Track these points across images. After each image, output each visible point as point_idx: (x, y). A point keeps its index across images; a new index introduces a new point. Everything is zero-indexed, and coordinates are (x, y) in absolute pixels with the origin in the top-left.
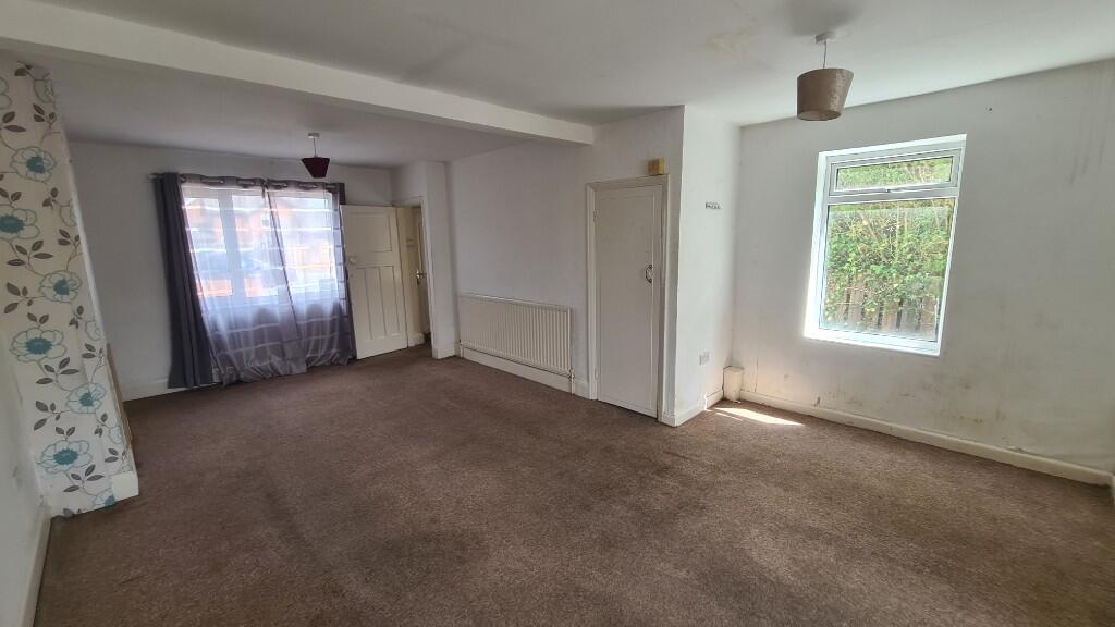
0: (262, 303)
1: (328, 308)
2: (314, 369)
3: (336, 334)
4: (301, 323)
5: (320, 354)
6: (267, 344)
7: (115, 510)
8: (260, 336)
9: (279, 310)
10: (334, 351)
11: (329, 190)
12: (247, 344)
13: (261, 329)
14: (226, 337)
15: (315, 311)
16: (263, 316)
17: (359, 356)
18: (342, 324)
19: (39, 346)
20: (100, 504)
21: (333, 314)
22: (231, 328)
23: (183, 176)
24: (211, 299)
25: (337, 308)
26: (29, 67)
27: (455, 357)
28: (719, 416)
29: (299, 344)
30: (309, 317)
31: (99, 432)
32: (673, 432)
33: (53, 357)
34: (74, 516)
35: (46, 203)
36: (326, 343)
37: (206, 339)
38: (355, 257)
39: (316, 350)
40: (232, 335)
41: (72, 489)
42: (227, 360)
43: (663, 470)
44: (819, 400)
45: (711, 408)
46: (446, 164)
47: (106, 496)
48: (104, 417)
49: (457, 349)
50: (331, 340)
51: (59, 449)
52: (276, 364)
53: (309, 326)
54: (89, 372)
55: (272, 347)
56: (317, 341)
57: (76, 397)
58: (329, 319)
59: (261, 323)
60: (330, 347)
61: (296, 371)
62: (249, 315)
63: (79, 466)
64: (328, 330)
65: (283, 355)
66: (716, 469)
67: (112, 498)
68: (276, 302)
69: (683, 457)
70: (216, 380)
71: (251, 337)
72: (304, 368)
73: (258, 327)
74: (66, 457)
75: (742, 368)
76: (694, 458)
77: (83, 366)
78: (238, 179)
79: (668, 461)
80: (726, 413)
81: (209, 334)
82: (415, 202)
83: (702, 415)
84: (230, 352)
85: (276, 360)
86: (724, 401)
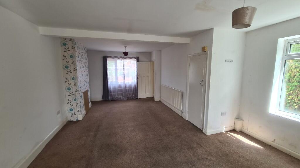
0: (120, 84)
1: (133, 86)
2: (128, 99)
3: (134, 92)
4: (127, 89)
5: (130, 96)
6: (120, 93)
7: (78, 121)
8: (119, 91)
9: (123, 86)
10: (133, 96)
11: (136, 59)
12: (116, 92)
13: (119, 89)
14: (112, 90)
15: (130, 86)
16: (120, 86)
17: (139, 98)
18: (136, 90)
19: (69, 89)
20: (75, 120)
21: (134, 87)
22: (113, 88)
23: (108, 57)
24: (110, 81)
25: (135, 86)
26: (72, 39)
27: (160, 101)
28: (227, 136)
29: (126, 93)
30: (129, 87)
31: (77, 106)
32: (204, 136)
33: (71, 91)
34: (71, 121)
35: (72, 63)
36: (132, 94)
37: (108, 90)
38: (139, 74)
39: (129, 95)
40: (113, 90)
41: (72, 116)
42: (111, 95)
43: (190, 148)
44: (275, 140)
45: (226, 132)
46: (161, 51)
47: (77, 118)
48: (78, 104)
49: (160, 99)
50: (133, 93)
51: (70, 108)
52: (121, 97)
53: (129, 89)
54: (76, 94)
55: (121, 93)
56: (130, 93)
57: (74, 99)
58: (133, 88)
59: (119, 88)
60: (133, 95)
61: (124, 99)
62: (117, 86)
63: (73, 112)
64: (132, 91)
65: (123, 95)
66: (210, 154)
67: (77, 119)
68: (122, 84)
69: (202, 146)
70: (110, 99)
71: (117, 91)
72: (126, 99)
73: (118, 89)
74: (71, 110)
75: (243, 120)
76: (205, 147)
77: (75, 94)
78: (117, 57)
79: (195, 145)
80: (231, 135)
81: (109, 89)
82: (153, 61)
83: (221, 134)
84: (112, 93)
85: (121, 96)
86: (234, 131)
